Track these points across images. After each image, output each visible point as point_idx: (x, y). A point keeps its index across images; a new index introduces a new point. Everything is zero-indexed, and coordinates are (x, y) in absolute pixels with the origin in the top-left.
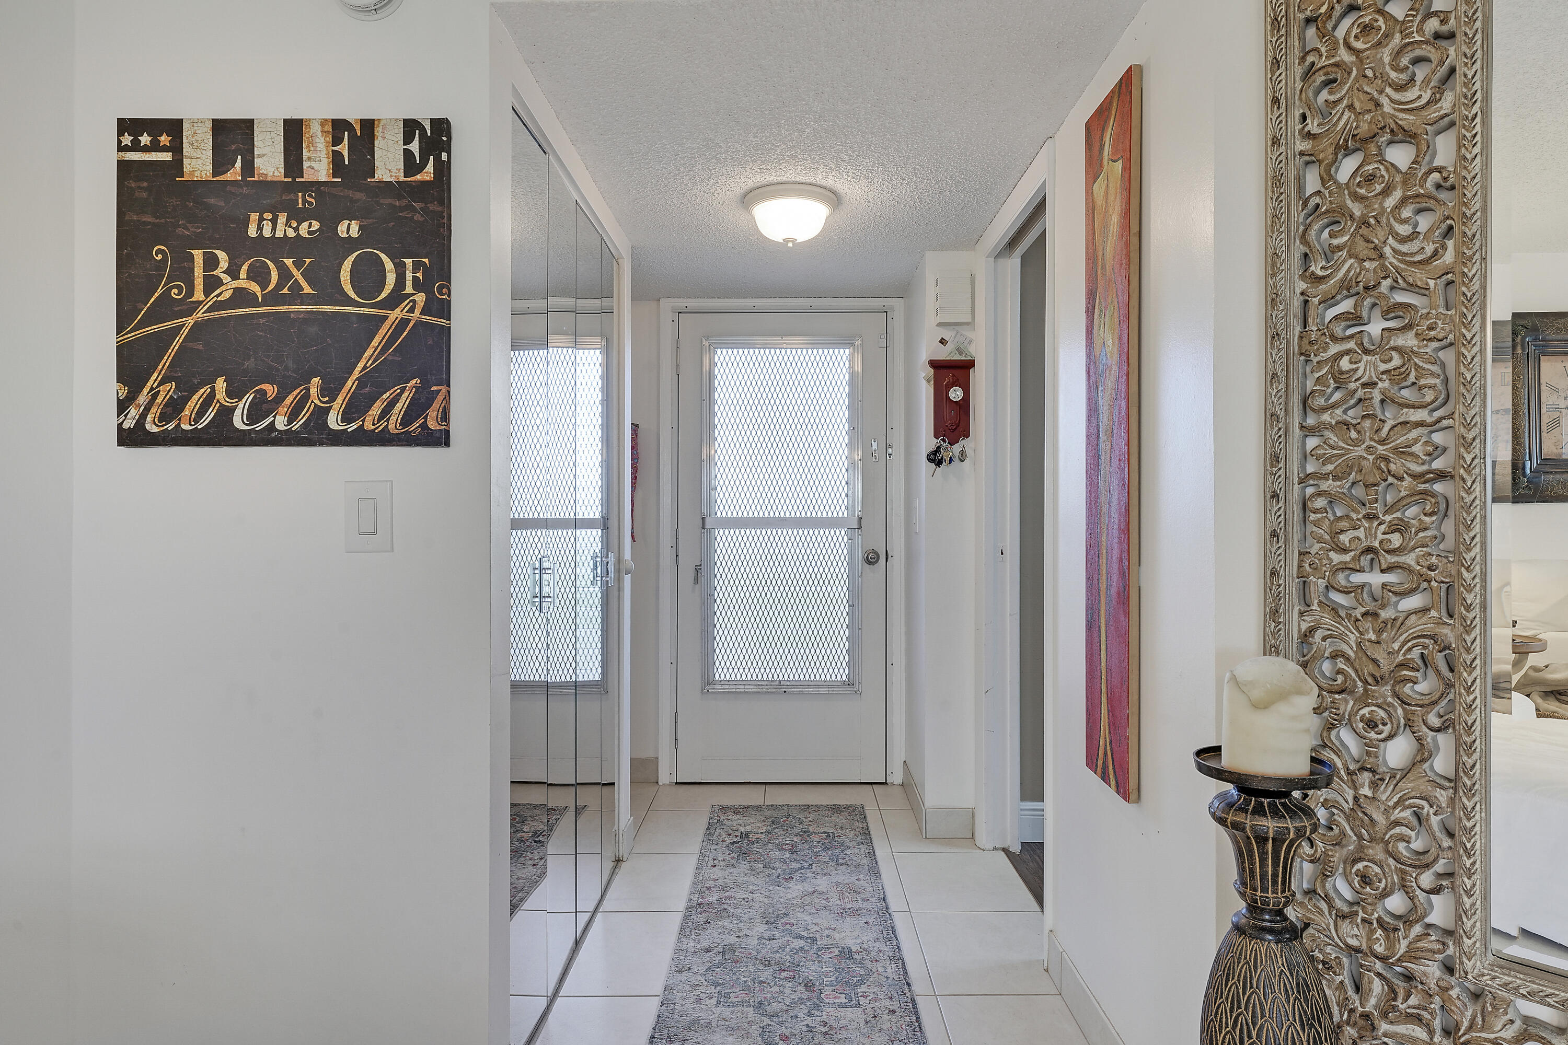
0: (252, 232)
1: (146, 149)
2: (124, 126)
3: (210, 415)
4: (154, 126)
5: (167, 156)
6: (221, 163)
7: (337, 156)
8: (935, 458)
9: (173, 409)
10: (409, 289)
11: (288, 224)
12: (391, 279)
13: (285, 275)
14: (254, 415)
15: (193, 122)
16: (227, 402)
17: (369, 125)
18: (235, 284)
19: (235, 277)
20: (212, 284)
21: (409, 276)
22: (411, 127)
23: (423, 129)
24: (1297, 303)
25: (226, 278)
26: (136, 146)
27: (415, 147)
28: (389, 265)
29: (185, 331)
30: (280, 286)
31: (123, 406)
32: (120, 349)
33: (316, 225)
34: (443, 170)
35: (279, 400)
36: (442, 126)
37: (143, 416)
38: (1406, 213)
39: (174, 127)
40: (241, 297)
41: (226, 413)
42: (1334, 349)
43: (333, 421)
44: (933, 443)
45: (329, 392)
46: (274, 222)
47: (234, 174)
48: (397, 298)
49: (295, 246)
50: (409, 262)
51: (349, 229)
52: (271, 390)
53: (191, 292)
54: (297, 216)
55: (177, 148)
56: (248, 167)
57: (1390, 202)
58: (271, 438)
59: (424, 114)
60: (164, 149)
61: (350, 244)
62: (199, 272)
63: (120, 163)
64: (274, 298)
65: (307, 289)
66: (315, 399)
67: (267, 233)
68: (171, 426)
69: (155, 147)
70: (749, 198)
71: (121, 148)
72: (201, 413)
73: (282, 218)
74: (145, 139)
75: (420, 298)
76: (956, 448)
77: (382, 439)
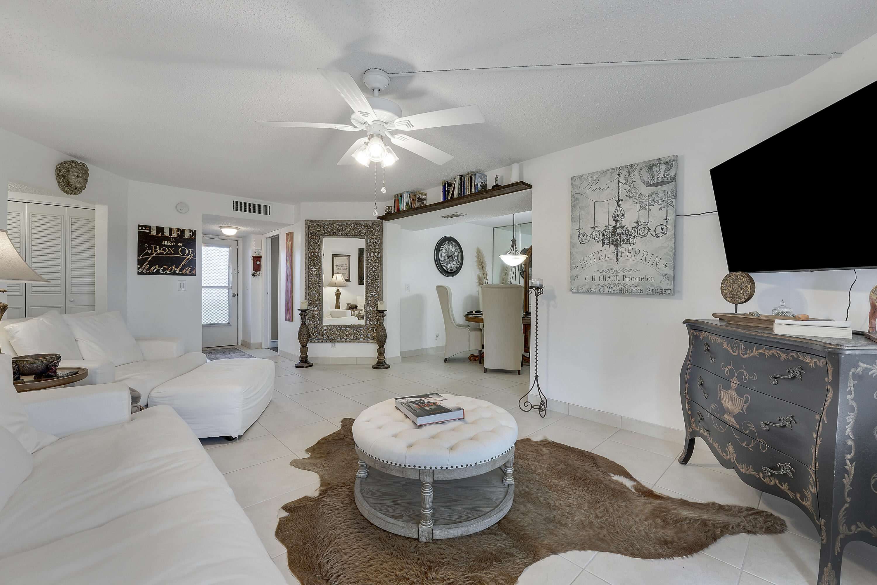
0: (163, 244)
1: (144, 230)
2: (139, 226)
3: (155, 270)
4: (146, 227)
5: (148, 231)
6: (158, 232)
7: (178, 234)
8: (253, 275)
9: (148, 269)
10: (190, 254)
11: (170, 243)
12: (187, 252)
13: (169, 250)
14: (163, 270)
15: (153, 226)
16: (159, 269)
17: (184, 230)
18: (160, 251)
19: (160, 250)
20: (156, 251)
21: (190, 252)
22: (191, 231)
23: (193, 231)
24: (308, 266)
25: (158, 250)
26: (142, 229)
27: (191, 234)
28: (187, 250)
29: (151, 258)
30: (168, 252)
31: (139, 269)
32: (138, 260)
33: (175, 243)
34: (195, 237)
35: (168, 269)
36: (195, 231)
37: (143, 270)
38: (317, 260)
39: (149, 227)
40: (161, 253)
41: (158, 270)
42: (311, 271)
43: (177, 272)
44: (253, 272)
45: (177, 267)
46: (167, 242)
47: (160, 234)
48: (188, 255)
49: (171, 246)
50: (190, 250)
51: (180, 244)
52: (166, 267)
53: (152, 252)
54: (171, 242)
55: (150, 230)
56: (163, 234)
57: (315, 259)
58: (166, 274)
59: (193, 229)
60: (147, 230)
61: (180, 247)
62: (153, 249)
63: (139, 232)
64: (167, 253)
65: (173, 253)
66: (174, 269)
67: (166, 244)
68: (148, 272)
69: (146, 229)
70: (221, 227)
71: (139, 229)
72: (154, 270)
73: (169, 242)
74: (144, 228)
75: (192, 255)
76: (258, 273)
77: (186, 275)
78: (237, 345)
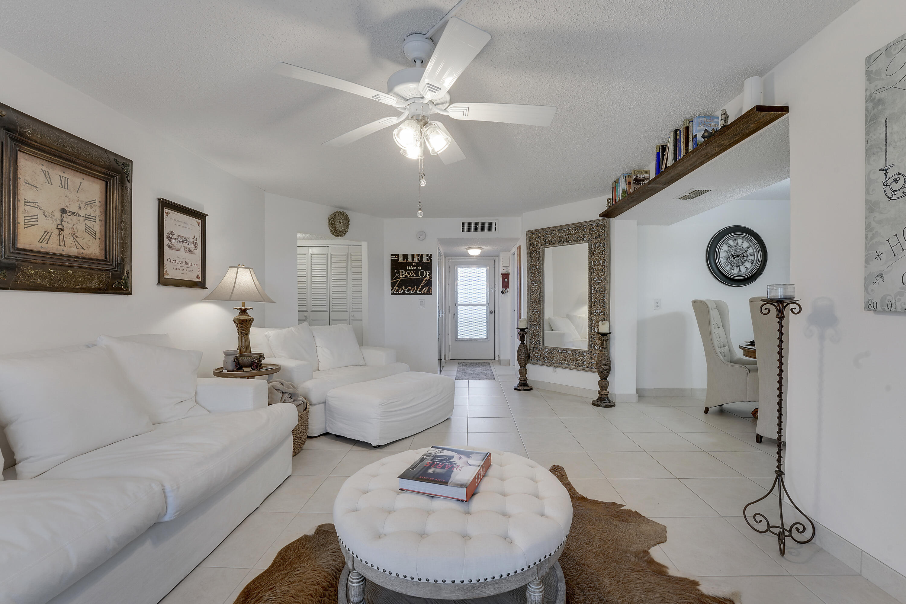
0: (408, 268)
1: (394, 258)
2: (392, 255)
3: (402, 291)
4: (395, 255)
5: (397, 259)
6: (404, 260)
7: (418, 259)
8: (502, 292)
9: (398, 290)
10: (427, 275)
11: (412, 267)
12: (425, 274)
13: (412, 273)
14: (408, 291)
15: (400, 254)
16: (405, 289)
17: (422, 255)
18: (405, 275)
19: (405, 274)
20: (403, 275)
21: (427, 274)
22: (427, 255)
23: (429, 255)
24: (529, 281)
25: (404, 274)
26: (393, 258)
27: (428, 257)
28: (425, 272)
29: (399, 281)
30: (411, 275)
31: (391, 290)
32: (391, 283)
33: (416, 267)
34: (431, 260)
35: (411, 289)
36: (431, 255)
37: (394, 291)
38: (537, 274)
39: (398, 255)
40: (406, 276)
41: (404, 291)
42: (532, 287)
43: (418, 292)
44: (502, 289)
45: (417, 288)
46: (410, 267)
47: (405, 261)
48: (426, 276)
49: (413, 270)
50: (427, 272)
51: (420, 268)
52: (410, 288)
53: (400, 276)
54: (413, 266)
55: (398, 258)
56: (407, 260)
57: (536, 272)
58: (410, 294)
59: (429, 253)
60: (397, 258)
61: (420, 270)
62: (401, 273)
63: (391, 260)
64: (410, 276)
65: (415, 275)
66: (416, 289)
67: (409, 268)
68: (397, 292)
69: (395, 258)
70: (467, 249)
71: (391, 258)
72: (401, 291)
73: (411, 266)
74: (394, 257)
75: (429, 276)
76: (506, 290)
77: (424, 294)
78: (494, 360)
